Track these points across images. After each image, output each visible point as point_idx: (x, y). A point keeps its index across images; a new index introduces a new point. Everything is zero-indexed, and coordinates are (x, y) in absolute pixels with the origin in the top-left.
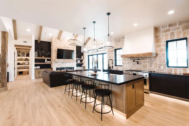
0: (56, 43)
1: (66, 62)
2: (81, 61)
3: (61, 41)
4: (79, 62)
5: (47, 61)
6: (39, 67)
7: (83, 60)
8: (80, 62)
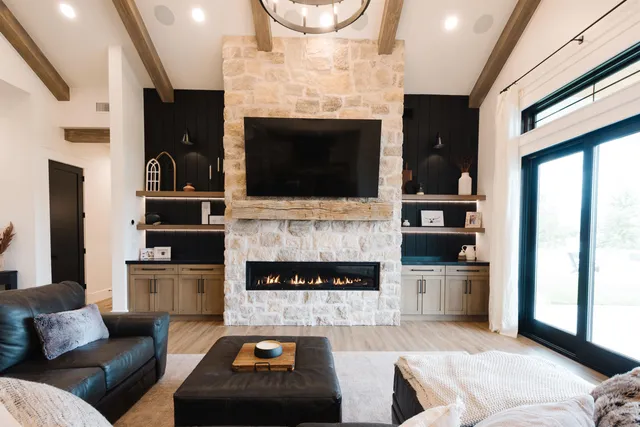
0: (247, 84)
1: (318, 224)
2: (455, 215)
3: (279, 60)
4: (433, 221)
5: (212, 214)
6: (163, 253)
7: (473, 208)
8: (447, 224)
